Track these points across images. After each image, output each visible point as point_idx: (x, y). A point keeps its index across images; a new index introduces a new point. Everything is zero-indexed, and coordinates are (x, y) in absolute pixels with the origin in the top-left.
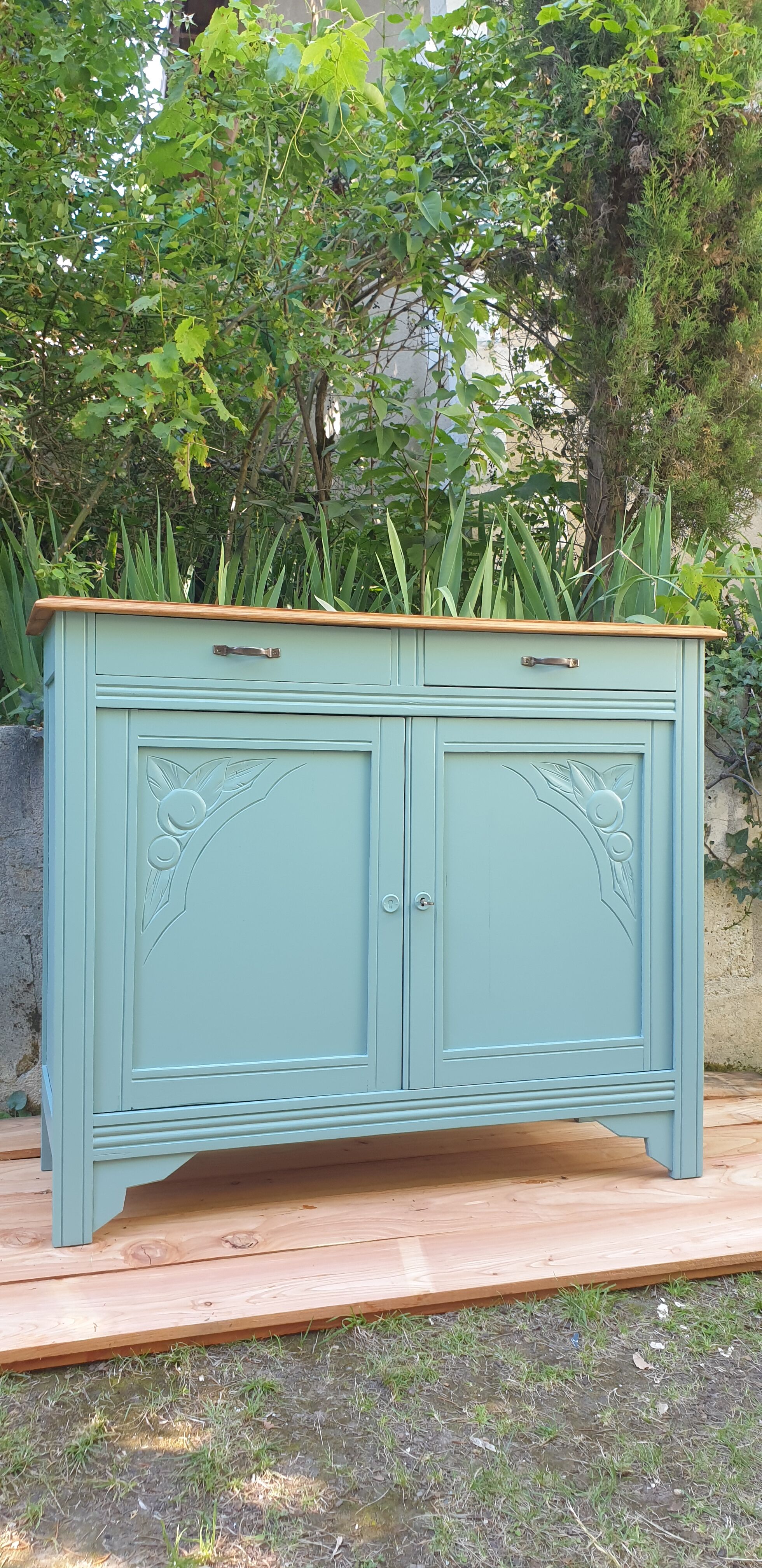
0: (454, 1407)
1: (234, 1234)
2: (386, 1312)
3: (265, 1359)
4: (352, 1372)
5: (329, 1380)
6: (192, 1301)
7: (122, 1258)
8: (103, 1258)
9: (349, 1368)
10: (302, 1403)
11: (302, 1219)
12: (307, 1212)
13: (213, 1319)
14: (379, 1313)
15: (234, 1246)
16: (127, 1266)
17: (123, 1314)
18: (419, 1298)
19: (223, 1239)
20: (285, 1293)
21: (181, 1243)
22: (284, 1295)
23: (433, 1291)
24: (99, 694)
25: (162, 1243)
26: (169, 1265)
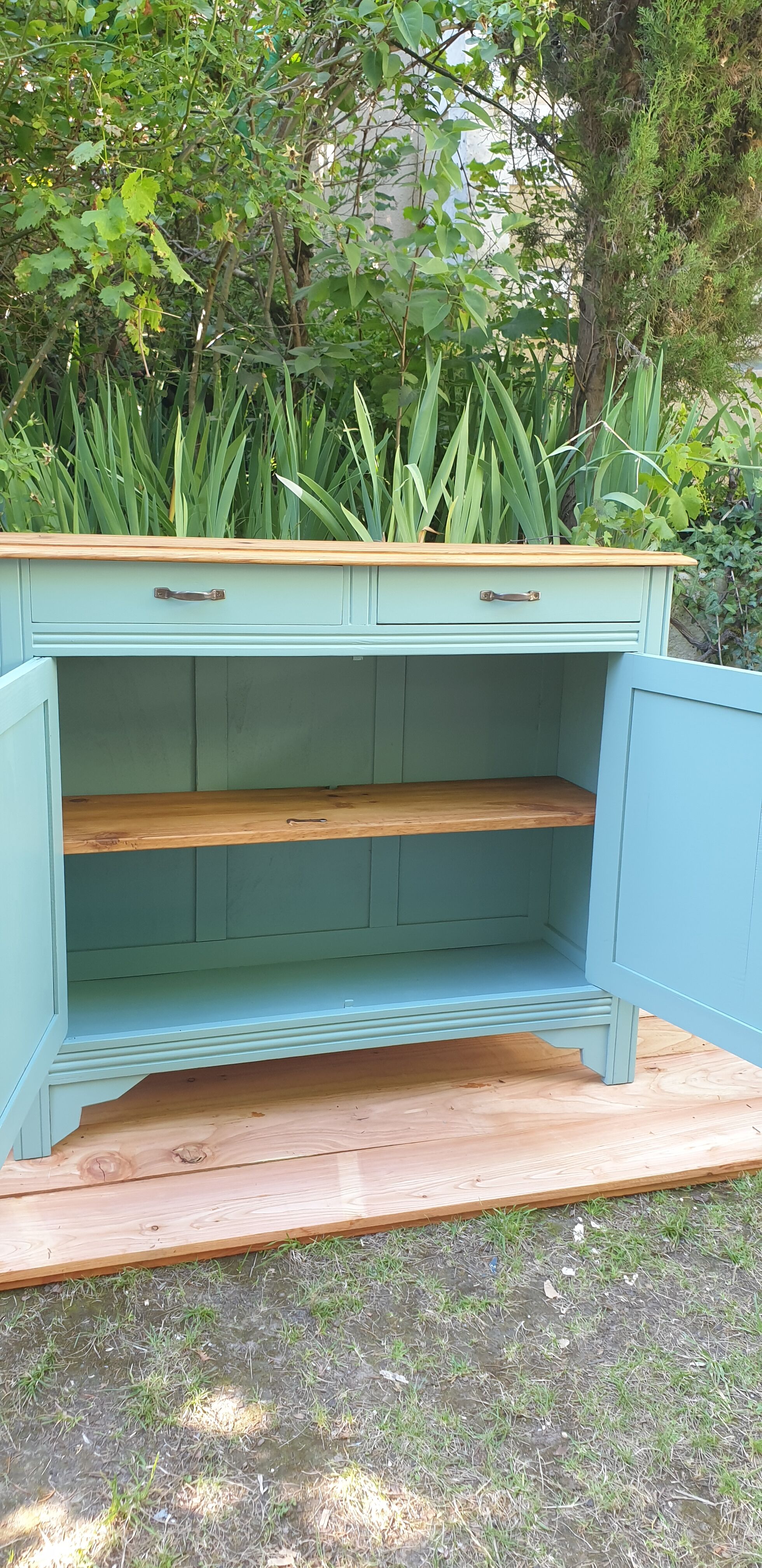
0: (374, 1340)
1: (184, 1146)
2: (320, 1235)
3: (205, 1284)
4: (284, 1298)
5: (263, 1309)
6: (141, 1225)
7: (78, 1173)
8: (61, 1172)
9: (282, 1295)
10: (236, 1332)
11: (250, 1129)
12: (256, 1119)
13: (158, 1246)
14: (314, 1237)
15: (184, 1161)
16: (82, 1183)
17: (75, 1238)
18: (351, 1223)
19: (173, 1153)
20: (226, 1217)
21: (133, 1157)
22: (226, 1219)
23: (365, 1216)
24: (36, 642)
25: (117, 1156)
26: (123, 1182)
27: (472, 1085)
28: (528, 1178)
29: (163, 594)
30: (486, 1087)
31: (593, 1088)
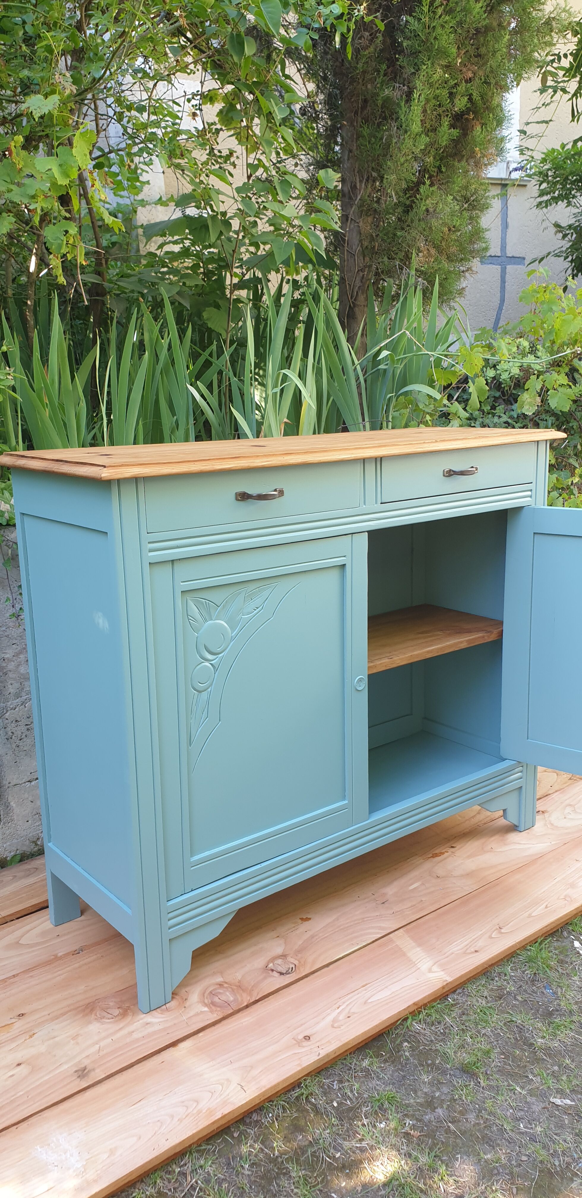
0: (521, 1076)
1: (272, 961)
2: (425, 1005)
3: (367, 1072)
4: (433, 1064)
5: (426, 1078)
6: (293, 1039)
7: (206, 1009)
8: (192, 1013)
9: (430, 1062)
10: (421, 1105)
11: (310, 933)
12: (307, 924)
13: (323, 1053)
14: (421, 1007)
15: (281, 974)
16: (215, 1017)
17: (252, 1067)
18: (443, 988)
19: (268, 970)
20: (352, 1011)
21: (239, 982)
22: (354, 1013)
23: (449, 979)
24: (150, 551)
25: (226, 985)
26: (247, 1007)
27: (435, 855)
28: (530, 916)
29: (243, 497)
30: (446, 854)
31: (513, 837)
